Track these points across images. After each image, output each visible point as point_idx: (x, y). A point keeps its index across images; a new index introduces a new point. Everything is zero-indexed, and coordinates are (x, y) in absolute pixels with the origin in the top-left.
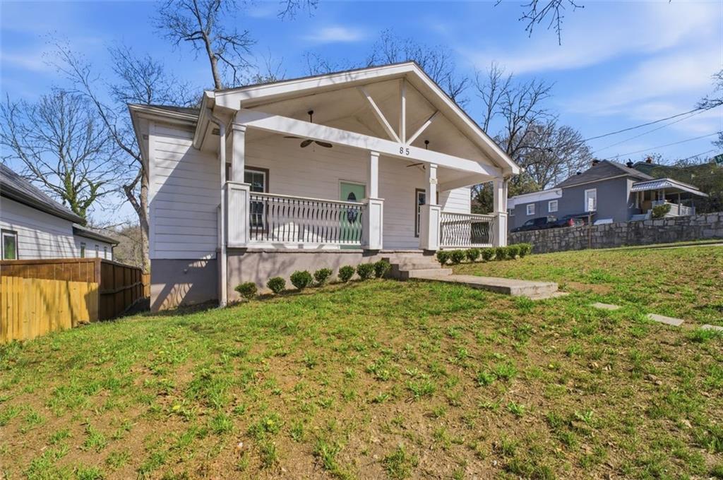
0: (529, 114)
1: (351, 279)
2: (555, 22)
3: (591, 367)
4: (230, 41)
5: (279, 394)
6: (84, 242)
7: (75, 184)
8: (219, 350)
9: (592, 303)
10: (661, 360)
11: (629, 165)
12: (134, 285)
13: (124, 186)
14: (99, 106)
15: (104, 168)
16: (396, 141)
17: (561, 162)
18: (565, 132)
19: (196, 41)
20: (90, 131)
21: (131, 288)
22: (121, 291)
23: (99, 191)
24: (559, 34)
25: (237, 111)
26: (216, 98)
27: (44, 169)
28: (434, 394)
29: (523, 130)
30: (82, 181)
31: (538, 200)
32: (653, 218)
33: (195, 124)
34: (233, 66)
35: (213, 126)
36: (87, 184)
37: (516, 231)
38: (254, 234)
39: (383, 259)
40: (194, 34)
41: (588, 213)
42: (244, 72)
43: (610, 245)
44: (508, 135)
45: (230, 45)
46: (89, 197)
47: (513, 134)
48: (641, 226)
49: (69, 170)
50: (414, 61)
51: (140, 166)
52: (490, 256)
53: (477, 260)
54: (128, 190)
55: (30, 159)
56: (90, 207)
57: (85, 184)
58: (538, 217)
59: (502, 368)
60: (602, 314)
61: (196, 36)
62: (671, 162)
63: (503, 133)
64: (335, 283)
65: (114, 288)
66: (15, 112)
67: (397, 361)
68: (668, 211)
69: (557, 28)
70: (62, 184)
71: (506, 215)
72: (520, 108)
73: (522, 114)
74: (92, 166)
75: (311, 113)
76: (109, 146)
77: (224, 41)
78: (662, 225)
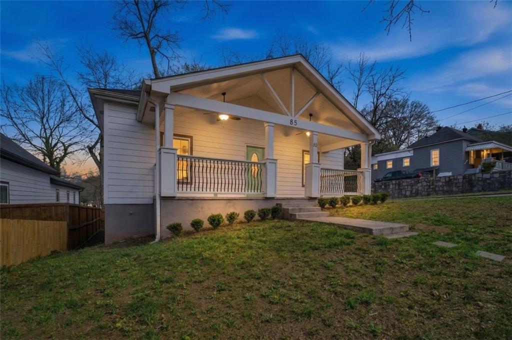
0: (389, 92)
1: (254, 219)
2: (408, 23)
3: (433, 295)
4: (165, 39)
5: (195, 314)
6: (58, 189)
7: (53, 144)
8: (153, 278)
9: (435, 242)
10: (487, 289)
11: (465, 130)
12: (95, 220)
13: (88, 147)
14: (69, 88)
15: (74, 133)
16: (288, 115)
17: (413, 127)
18: (416, 105)
19: (140, 39)
20: (63, 105)
21: (92, 224)
22: (85, 226)
23: (70, 149)
24: (410, 33)
25: (168, 94)
26: (152, 85)
27: (30, 134)
28: (312, 316)
29: (384, 104)
30: (57, 143)
31: (395, 157)
32: (483, 171)
33: (137, 103)
34: (167, 57)
35: (150, 105)
36: (61, 145)
37: (378, 181)
38: (180, 186)
39: (277, 204)
40: (139, 34)
41: (434, 167)
42: (175, 63)
43: (450, 192)
44: (373, 108)
45: (165, 42)
46: (63, 154)
47: (376, 107)
48: (473, 178)
49: (48, 135)
50: (301, 55)
51: (100, 132)
52: (358, 202)
53: (348, 205)
54: (91, 149)
55: (20, 126)
56: (63, 162)
57: (59, 145)
58: (395, 171)
59: (365, 295)
60: (443, 251)
61: (140, 35)
62: (496, 128)
63: (369, 106)
64: (241, 222)
65: (79, 224)
66: (9, 92)
67: (284, 287)
68: (494, 166)
69: (409, 28)
70: (43, 144)
71: (370, 170)
72: (381, 87)
73: (383, 91)
74: (65, 131)
75: (224, 94)
76: (77, 117)
77: (160, 39)
78: (489, 177)
